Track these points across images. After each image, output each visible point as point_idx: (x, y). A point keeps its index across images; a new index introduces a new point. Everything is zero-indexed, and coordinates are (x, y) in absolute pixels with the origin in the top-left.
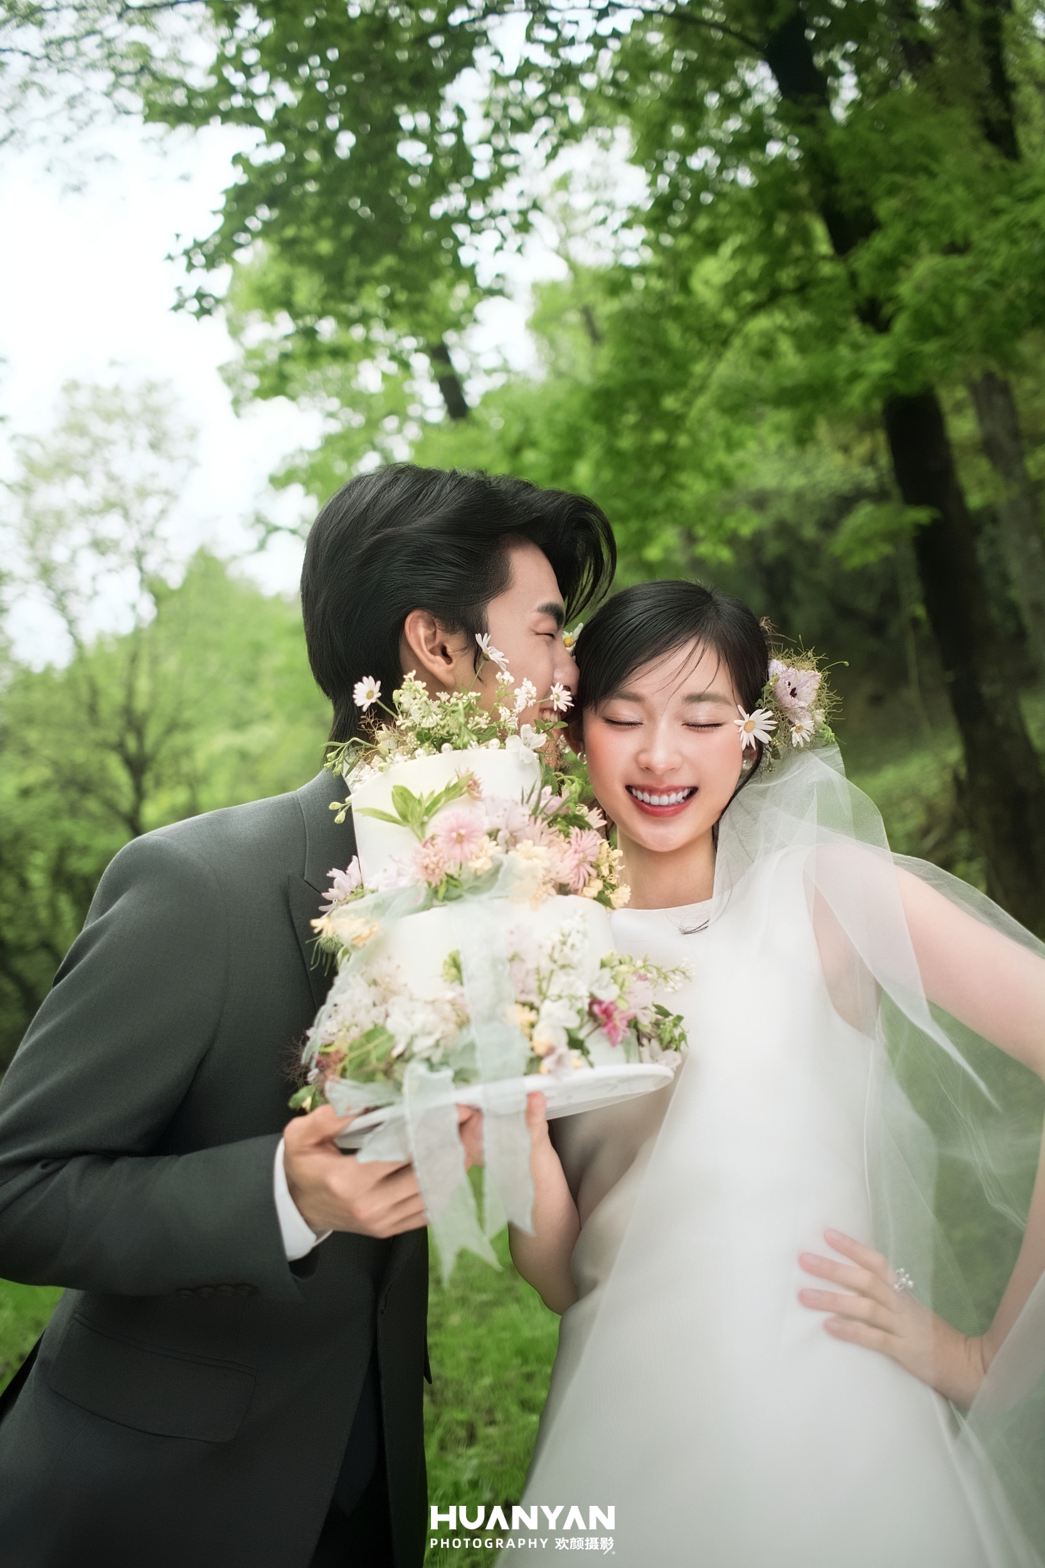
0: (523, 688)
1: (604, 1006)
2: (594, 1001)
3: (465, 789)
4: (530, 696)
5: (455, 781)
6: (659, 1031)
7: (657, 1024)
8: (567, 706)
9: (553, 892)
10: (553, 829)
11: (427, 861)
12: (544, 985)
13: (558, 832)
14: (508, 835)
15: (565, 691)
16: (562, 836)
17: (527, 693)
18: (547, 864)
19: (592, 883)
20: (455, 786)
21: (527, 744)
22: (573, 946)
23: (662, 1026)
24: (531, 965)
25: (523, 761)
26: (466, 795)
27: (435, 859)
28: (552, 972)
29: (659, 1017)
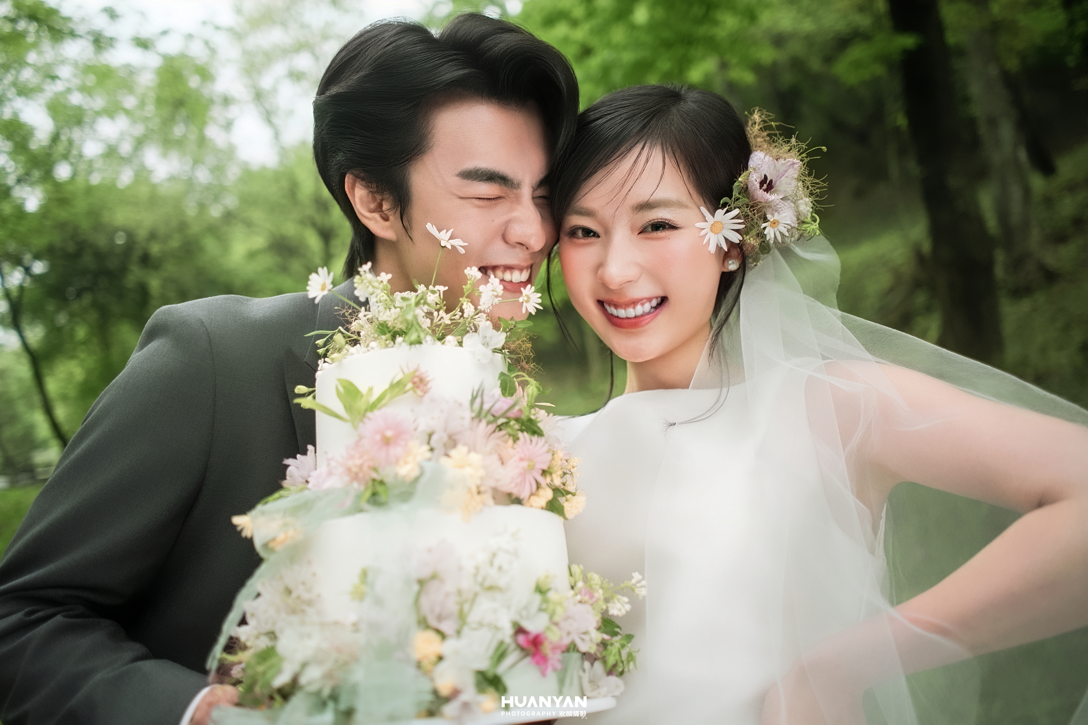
0: (489, 285)
1: (531, 637)
2: (519, 630)
3: (410, 386)
4: (495, 293)
5: (400, 376)
6: (604, 653)
7: (604, 645)
8: (536, 308)
9: (490, 501)
10: (503, 432)
11: (350, 463)
12: (466, 607)
13: (507, 436)
14: (445, 438)
15: (535, 293)
16: (511, 441)
17: (493, 291)
18: (481, 473)
19: (541, 492)
20: (399, 383)
21: (486, 344)
22: (500, 568)
23: (609, 647)
24: (450, 587)
25: (479, 360)
26: (411, 393)
27: (358, 462)
28: (476, 595)
29: (606, 637)
